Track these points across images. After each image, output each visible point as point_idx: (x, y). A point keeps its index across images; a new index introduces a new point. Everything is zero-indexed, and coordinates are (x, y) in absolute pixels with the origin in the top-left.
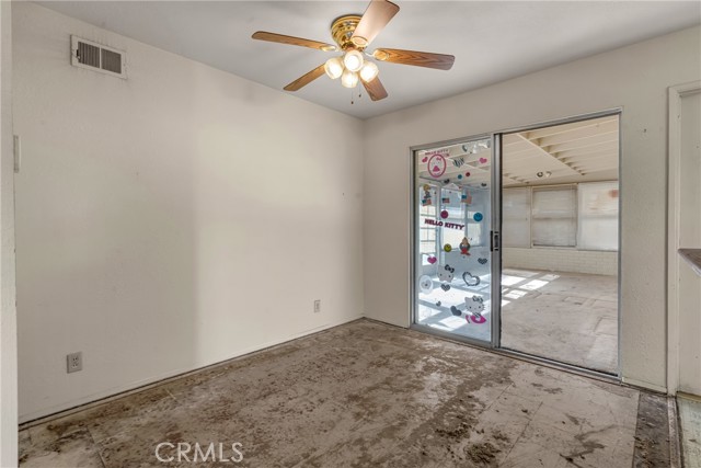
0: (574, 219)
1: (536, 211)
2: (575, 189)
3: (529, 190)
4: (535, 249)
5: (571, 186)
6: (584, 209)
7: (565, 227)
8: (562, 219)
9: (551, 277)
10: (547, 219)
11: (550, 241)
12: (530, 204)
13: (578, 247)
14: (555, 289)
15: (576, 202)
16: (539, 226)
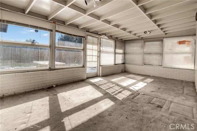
0: (161, 54)
1: (145, 50)
2: (162, 41)
3: (142, 41)
4: (144, 66)
5: (160, 40)
6: (166, 49)
7: (158, 57)
8: (156, 54)
9: (149, 80)
10: (150, 54)
11: (151, 63)
12: (143, 47)
13: (163, 66)
14: (148, 91)
15: (162, 46)
16: (147, 57)
